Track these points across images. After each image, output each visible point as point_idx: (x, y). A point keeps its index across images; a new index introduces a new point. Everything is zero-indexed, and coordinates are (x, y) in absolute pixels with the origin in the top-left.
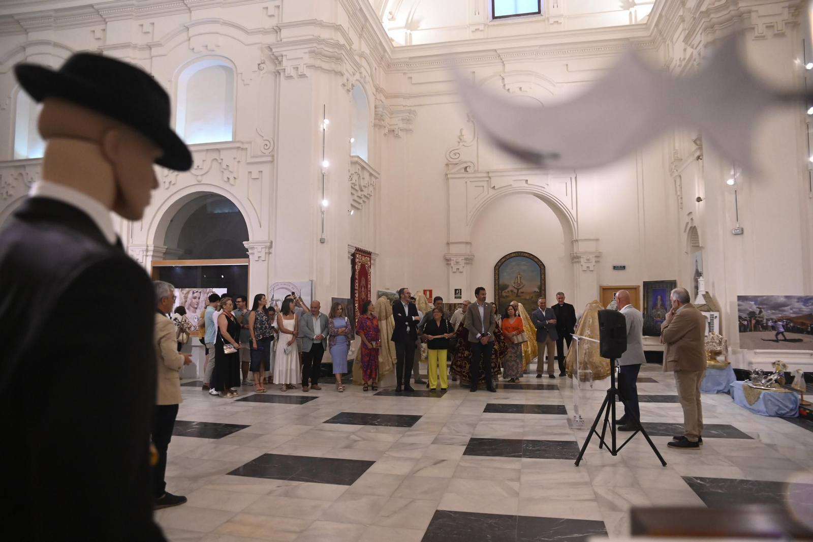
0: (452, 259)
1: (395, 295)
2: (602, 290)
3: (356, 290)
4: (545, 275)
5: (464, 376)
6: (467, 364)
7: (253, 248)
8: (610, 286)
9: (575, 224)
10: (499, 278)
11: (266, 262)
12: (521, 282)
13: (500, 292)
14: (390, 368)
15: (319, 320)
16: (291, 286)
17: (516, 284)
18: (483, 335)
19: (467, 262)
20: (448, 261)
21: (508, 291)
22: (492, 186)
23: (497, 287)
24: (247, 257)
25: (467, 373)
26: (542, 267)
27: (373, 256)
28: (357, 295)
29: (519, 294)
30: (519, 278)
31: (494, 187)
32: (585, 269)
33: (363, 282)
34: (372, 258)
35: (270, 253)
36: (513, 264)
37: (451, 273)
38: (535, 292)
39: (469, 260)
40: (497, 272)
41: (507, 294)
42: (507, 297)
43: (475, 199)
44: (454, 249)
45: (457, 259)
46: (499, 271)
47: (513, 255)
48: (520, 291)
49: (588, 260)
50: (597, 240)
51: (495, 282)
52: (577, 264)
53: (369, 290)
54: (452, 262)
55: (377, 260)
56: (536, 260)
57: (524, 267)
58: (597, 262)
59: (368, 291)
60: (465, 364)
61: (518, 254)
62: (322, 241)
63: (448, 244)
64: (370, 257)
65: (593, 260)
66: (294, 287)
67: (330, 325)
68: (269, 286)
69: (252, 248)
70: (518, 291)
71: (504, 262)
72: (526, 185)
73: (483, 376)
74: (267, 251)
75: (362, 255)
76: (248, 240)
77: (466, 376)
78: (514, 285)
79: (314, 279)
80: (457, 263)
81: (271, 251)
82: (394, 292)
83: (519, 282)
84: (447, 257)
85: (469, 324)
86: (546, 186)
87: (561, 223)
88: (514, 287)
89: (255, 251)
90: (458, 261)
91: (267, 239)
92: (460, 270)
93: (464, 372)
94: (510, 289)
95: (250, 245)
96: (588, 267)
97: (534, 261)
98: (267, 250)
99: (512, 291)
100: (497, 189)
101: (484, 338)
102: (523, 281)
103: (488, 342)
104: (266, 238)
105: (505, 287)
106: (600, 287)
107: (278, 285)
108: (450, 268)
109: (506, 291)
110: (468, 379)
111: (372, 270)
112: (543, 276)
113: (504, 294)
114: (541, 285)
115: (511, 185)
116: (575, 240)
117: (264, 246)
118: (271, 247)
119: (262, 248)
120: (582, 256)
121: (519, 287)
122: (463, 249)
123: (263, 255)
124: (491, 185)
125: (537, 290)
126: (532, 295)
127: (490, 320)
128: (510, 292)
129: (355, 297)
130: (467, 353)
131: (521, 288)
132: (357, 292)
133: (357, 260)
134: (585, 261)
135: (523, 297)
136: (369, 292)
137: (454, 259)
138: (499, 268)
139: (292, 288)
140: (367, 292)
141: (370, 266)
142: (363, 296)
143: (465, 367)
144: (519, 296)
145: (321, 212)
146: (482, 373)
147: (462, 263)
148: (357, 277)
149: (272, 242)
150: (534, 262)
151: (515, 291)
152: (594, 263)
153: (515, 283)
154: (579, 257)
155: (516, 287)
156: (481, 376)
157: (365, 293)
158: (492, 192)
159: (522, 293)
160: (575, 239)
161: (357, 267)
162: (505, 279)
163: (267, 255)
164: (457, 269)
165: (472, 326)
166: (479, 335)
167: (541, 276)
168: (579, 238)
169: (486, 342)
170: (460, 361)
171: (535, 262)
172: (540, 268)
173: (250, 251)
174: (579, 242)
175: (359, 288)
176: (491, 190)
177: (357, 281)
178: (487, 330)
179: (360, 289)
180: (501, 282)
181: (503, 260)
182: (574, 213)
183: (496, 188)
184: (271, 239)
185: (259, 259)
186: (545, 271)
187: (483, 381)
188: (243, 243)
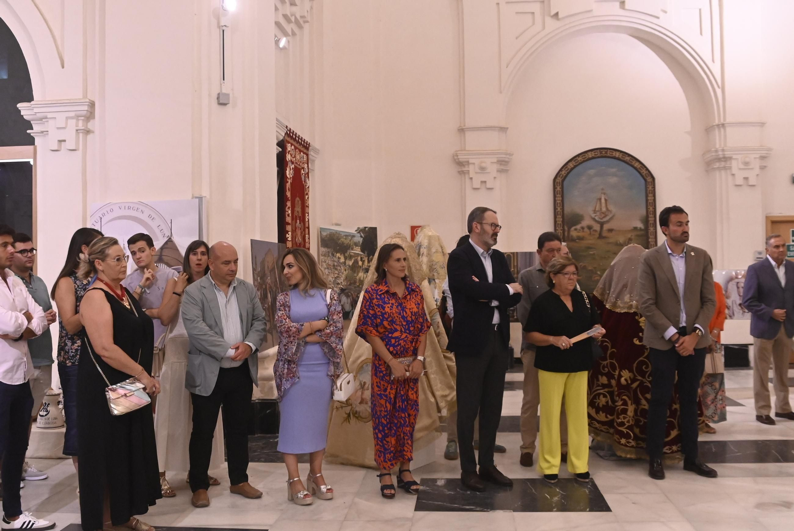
0: (471, 161)
1: (353, 236)
2: (770, 224)
3: (288, 224)
4: (654, 196)
5: (622, 435)
6: (629, 402)
7: (43, 119)
8: (785, 217)
9: (719, 91)
10: (563, 201)
11: (79, 153)
12: (607, 209)
13: (566, 228)
14: (434, 422)
15: (234, 300)
16: (147, 212)
17: (598, 214)
18: (682, 332)
19: (502, 167)
20: (461, 165)
21: (583, 228)
22: (553, 13)
23: (559, 219)
24: (31, 141)
25: (630, 428)
26: (649, 179)
27: (311, 153)
28: (289, 236)
29: (605, 234)
30: (603, 201)
31: (557, 14)
32: (740, 181)
33: (298, 209)
34: (310, 157)
35: (88, 132)
36: (592, 172)
37: (469, 191)
38: (635, 228)
39: (504, 164)
40: (558, 188)
41: (581, 234)
42: (581, 239)
43: (517, 38)
44: (473, 141)
45: (482, 162)
46: (562, 188)
47: (590, 155)
48: (606, 227)
49: (746, 164)
50: (762, 124)
51: (555, 209)
52: (723, 172)
53: (307, 226)
54: (471, 168)
55: (317, 163)
56: (637, 165)
57: (613, 180)
58: (763, 168)
59: (306, 228)
60: (625, 403)
61: (601, 153)
62: (222, 101)
63: (462, 130)
64: (307, 155)
65: (756, 164)
66: (153, 215)
67: (280, 313)
68: (89, 214)
69: (41, 119)
70: (602, 227)
71: (572, 169)
72: (622, 12)
73: (674, 433)
74: (81, 125)
75: (296, 148)
76: (29, 98)
77: (627, 436)
78: (593, 215)
79: (205, 193)
80: (483, 169)
81: (90, 126)
82: (353, 231)
83: (604, 209)
84: (462, 158)
85: (645, 303)
86: (661, 15)
87: (684, 91)
88: (594, 219)
89: (50, 126)
90: (484, 165)
91: (81, 97)
92: (488, 186)
93: (622, 424)
94: (586, 223)
95: (36, 110)
96: (746, 179)
97: (632, 166)
98: (81, 123)
99: (590, 228)
100: (564, 18)
101: (687, 338)
102: (611, 207)
103: (695, 349)
104: (78, 95)
105: (575, 219)
106: (767, 217)
107: (111, 211)
108: (468, 180)
109: (578, 227)
110: (633, 443)
111: (310, 183)
112: (650, 198)
113: (574, 234)
114: (647, 217)
115: (590, 11)
116: (718, 125)
117: (72, 114)
118: (90, 115)
119: (67, 118)
120: (734, 157)
121: (605, 220)
122: (492, 142)
123: (70, 135)
124: (550, 11)
125: (640, 225)
126: (629, 236)
127: (701, 292)
128: (586, 230)
129: (287, 239)
130: (626, 375)
131: (608, 222)
132: (289, 228)
133: (288, 157)
134: (742, 166)
135: (611, 240)
136: (307, 230)
137: (476, 162)
138: (563, 181)
139: (150, 216)
140: (304, 230)
141: (308, 173)
142: (299, 239)
143: (625, 411)
144: (605, 238)
145: (219, 27)
146: (671, 427)
147: (493, 169)
148: (288, 194)
149: (92, 105)
150: (631, 168)
151: (597, 227)
152: (757, 171)
153: (595, 211)
154: (726, 159)
155: (597, 218)
156: (669, 435)
157: (301, 233)
158: (551, 24)
159: (610, 230)
160: (717, 122)
161: (289, 173)
162: (576, 203)
163: (81, 135)
164: (482, 182)
165: (654, 307)
166: (672, 331)
167: (647, 196)
168: (728, 120)
169: (691, 349)
170: (605, 396)
171: (635, 168)
172: (645, 180)
173: (37, 128)
174: (728, 129)
175: (292, 219)
176: (549, 21)
177: (289, 204)
178: (692, 320)
179: (294, 221)
180: (567, 210)
181: (571, 165)
182: (716, 69)
183: (560, 16)
184: (91, 97)
185: (60, 146)
186: (654, 187)
187: (674, 448)
188: (19, 105)
